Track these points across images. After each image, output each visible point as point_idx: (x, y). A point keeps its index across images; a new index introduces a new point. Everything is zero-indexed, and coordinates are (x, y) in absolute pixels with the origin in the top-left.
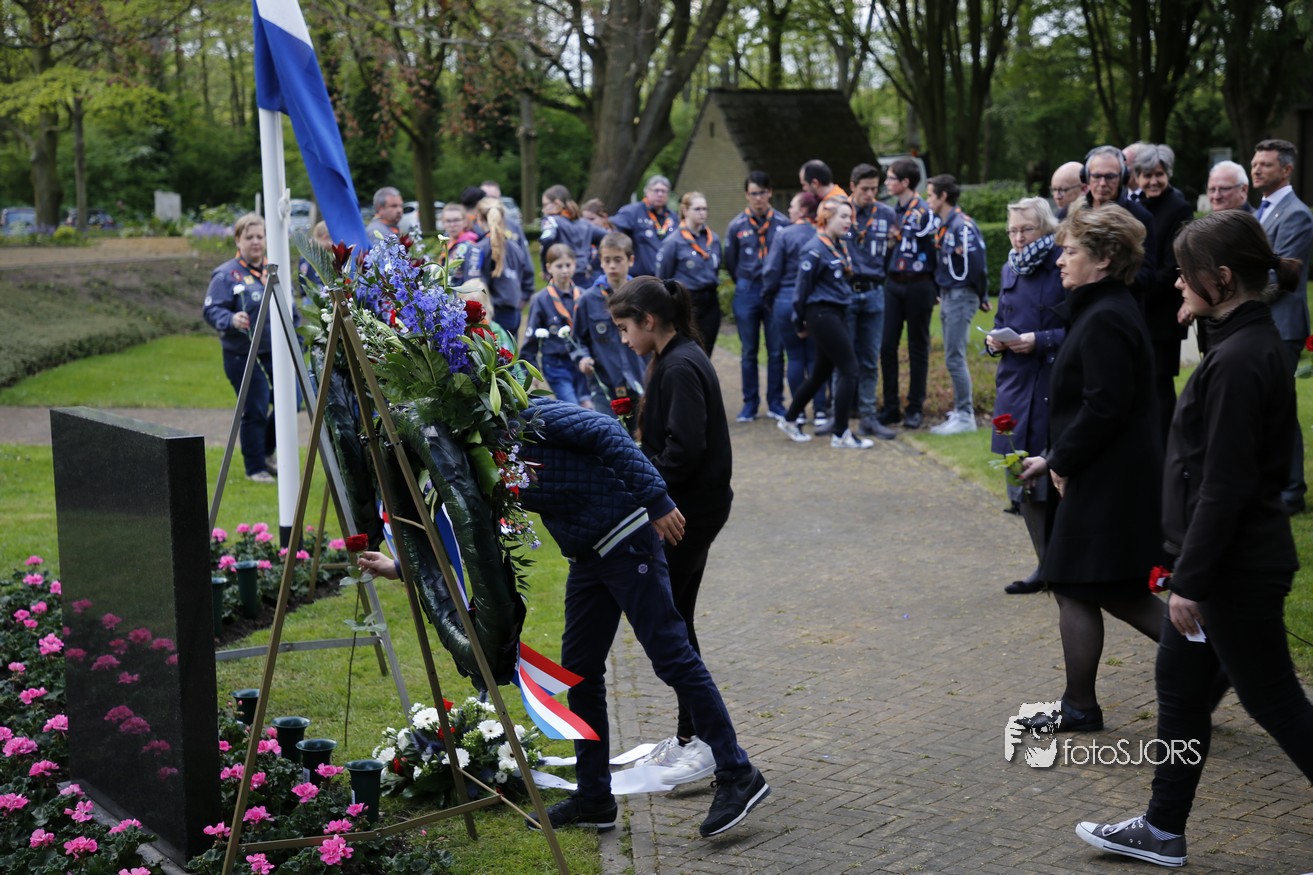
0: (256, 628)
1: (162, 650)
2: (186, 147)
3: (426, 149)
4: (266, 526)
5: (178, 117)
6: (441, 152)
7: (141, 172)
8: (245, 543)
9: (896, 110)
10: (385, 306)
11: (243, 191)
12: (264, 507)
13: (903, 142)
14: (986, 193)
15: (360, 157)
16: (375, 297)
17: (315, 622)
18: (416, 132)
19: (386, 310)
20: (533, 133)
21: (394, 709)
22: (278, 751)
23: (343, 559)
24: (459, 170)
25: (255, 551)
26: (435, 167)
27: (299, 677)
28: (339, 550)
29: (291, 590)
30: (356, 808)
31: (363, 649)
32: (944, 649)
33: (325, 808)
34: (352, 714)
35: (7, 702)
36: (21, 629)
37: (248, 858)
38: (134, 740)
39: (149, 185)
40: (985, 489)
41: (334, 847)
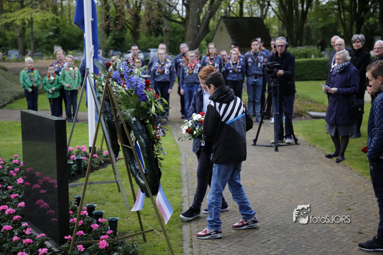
0: (81, 177)
1: (53, 183)
2: (64, 33)
3: (135, 35)
4: (85, 147)
5: (61, 23)
6: (140, 35)
7: (50, 40)
8: (79, 152)
9: (278, 24)
10: (121, 81)
11: (81, 46)
12: (85, 141)
13: (280, 34)
14: (305, 49)
15: (115, 36)
16: (118, 78)
17: (99, 176)
18: (132, 29)
19: (121, 82)
20: (168, 30)
21: (122, 202)
22: (87, 214)
23: (108, 157)
24: (145, 41)
25: (82, 154)
26: (138, 39)
27: (94, 192)
28: (107, 154)
29: (91, 166)
30: (110, 232)
31: (113, 184)
32: (288, 187)
33: (101, 231)
34: (110, 203)
35: (7, 198)
36: (12, 176)
37: (77, 246)
38: (44, 210)
39: (52, 44)
40: (302, 139)
41: (103, 243)
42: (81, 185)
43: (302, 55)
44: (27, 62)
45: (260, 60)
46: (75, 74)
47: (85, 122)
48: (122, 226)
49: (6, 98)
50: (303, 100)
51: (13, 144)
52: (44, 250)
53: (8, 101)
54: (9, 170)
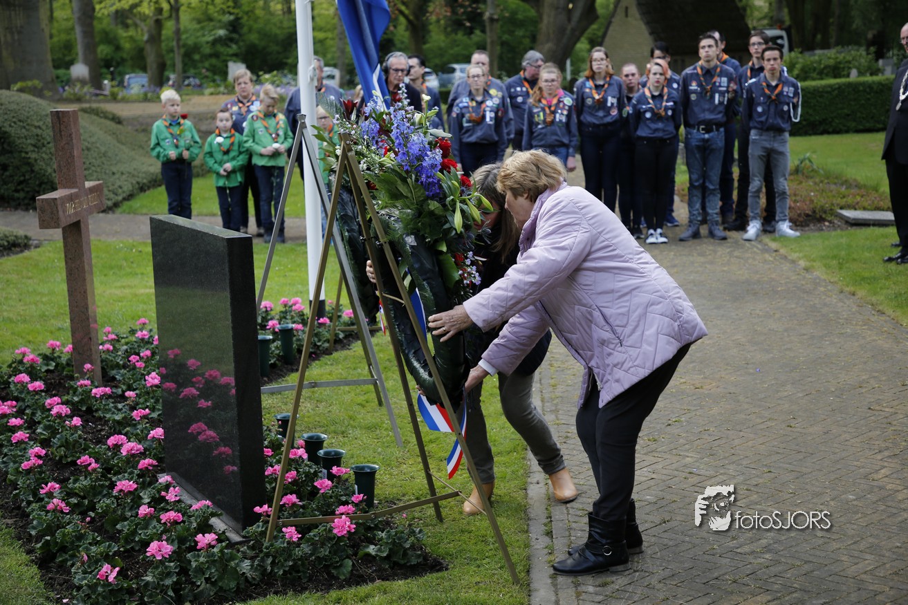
0: (292, 371)
1: (227, 386)
2: (251, 30)
3: (419, 30)
4: (299, 299)
5: (245, 8)
6: (429, 32)
7: (219, 48)
8: (286, 312)
11: (290, 61)
12: (300, 286)
13: (772, 18)
14: (833, 56)
17: (333, 368)
18: (412, 18)
19: (380, 147)
20: (496, 17)
21: (386, 429)
22: (305, 456)
23: (353, 324)
24: (443, 45)
25: (292, 317)
27: (322, 406)
28: (350, 318)
29: (315, 345)
30: (358, 497)
31: (366, 387)
32: (786, 394)
33: (337, 497)
34: (358, 432)
35: (124, 418)
36: (134, 368)
37: (284, 529)
38: (208, 446)
39: (224, 58)
40: (823, 277)
41: (342, 524)
42: (291, 388)
43: (826, 71)
44: (166, 103)
45: (720, 86)
46: (278, 130)
47: (301, 242)
48: (385, 485)
49: (120, 187)
50: (826, 181)
51: (136, 295)
52: (209, 538)
53: (125, 195)
54: (128, 354)
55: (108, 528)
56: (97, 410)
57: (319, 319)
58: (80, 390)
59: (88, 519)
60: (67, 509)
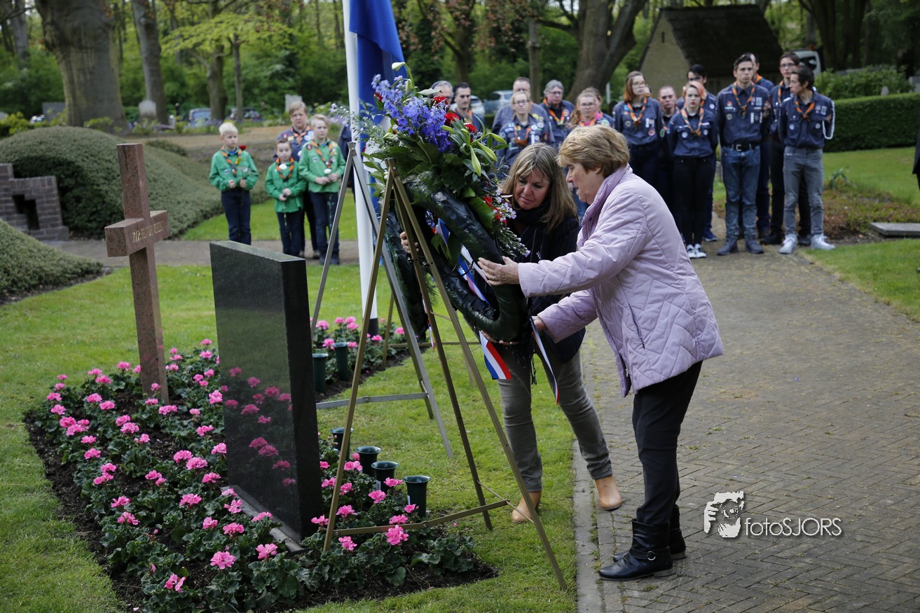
0: (348, 386)
1: (284, 402)
2: (306, 64)
3: (465, 60)
4: (354, 318)
5: (300, 44)
6: (474, 61)
7: (277, 82)
8: (341, 331)
9: (799, 17)
11: (343, 92)
12: (354, 306)
13: (804, 40)
14: (864, 75)
15: (420, 66)
17: (386, 383)
18: (458, 48)
20: (538, 45)
21: (437, 441)
22: (360, 469)
23: (404, 341)
24: (488, 73)
25: (347, 335)
26: (470, 72)
27: (375, 419)
28: (401, 335)
29: (369, 361)
30: (411, 507)
31: (417, 401)
32: (823, 402)
33: (390, 507)
34: (410, 445)
35: (189, 434)
36: (199, 386)
37: (340, 539)
38: (268, 460)
39: (282, 91)
40: (858, 288)
41: (396, 533)
42: (345, 403)
43: (857, 90)
44: (224, 136)
45: (755, 106)
46: (331, 157)
47: (354, 263)
48: (437, 495)
49: (185, 215)
50: (859, 195)
51: (200, 317)
52: (269, 548)
53: (189, 223)
54: (193, 373)
55: (175, 539)
56: (164, 427)
57: (371, 337)
58: (148, 408)
59: (156, 531)
60: (136, 522)
